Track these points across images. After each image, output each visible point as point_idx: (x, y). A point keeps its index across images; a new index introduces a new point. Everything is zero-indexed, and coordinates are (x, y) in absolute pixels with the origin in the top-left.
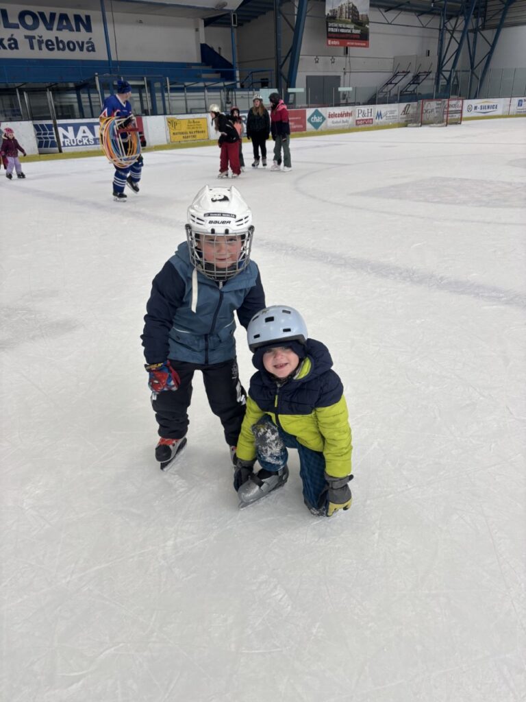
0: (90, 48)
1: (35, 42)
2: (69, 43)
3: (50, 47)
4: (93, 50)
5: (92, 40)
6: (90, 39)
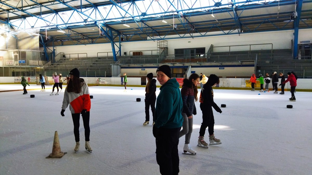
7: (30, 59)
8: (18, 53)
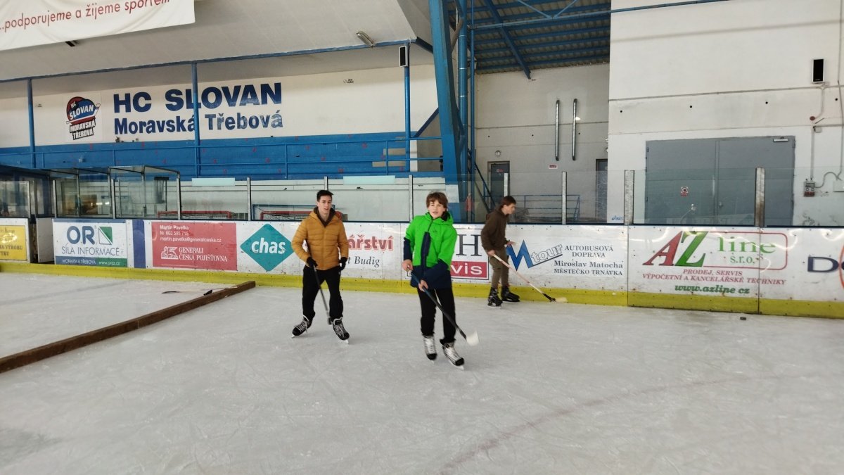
0: (276, 123)
1: (215, 121)
2: (251, 119)
3: (230, 125)
4: (280, 125)
5: (279, 113)
6: (278, 111)
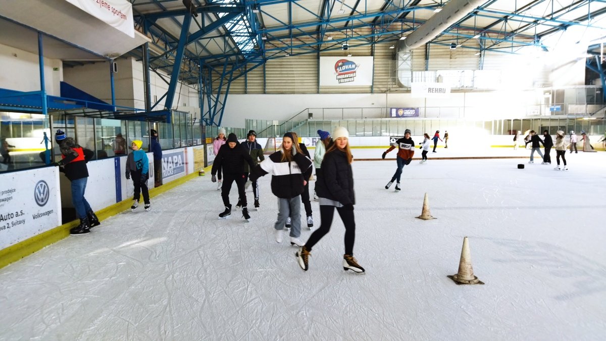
7: (569, 104)
8: (550, 94)
